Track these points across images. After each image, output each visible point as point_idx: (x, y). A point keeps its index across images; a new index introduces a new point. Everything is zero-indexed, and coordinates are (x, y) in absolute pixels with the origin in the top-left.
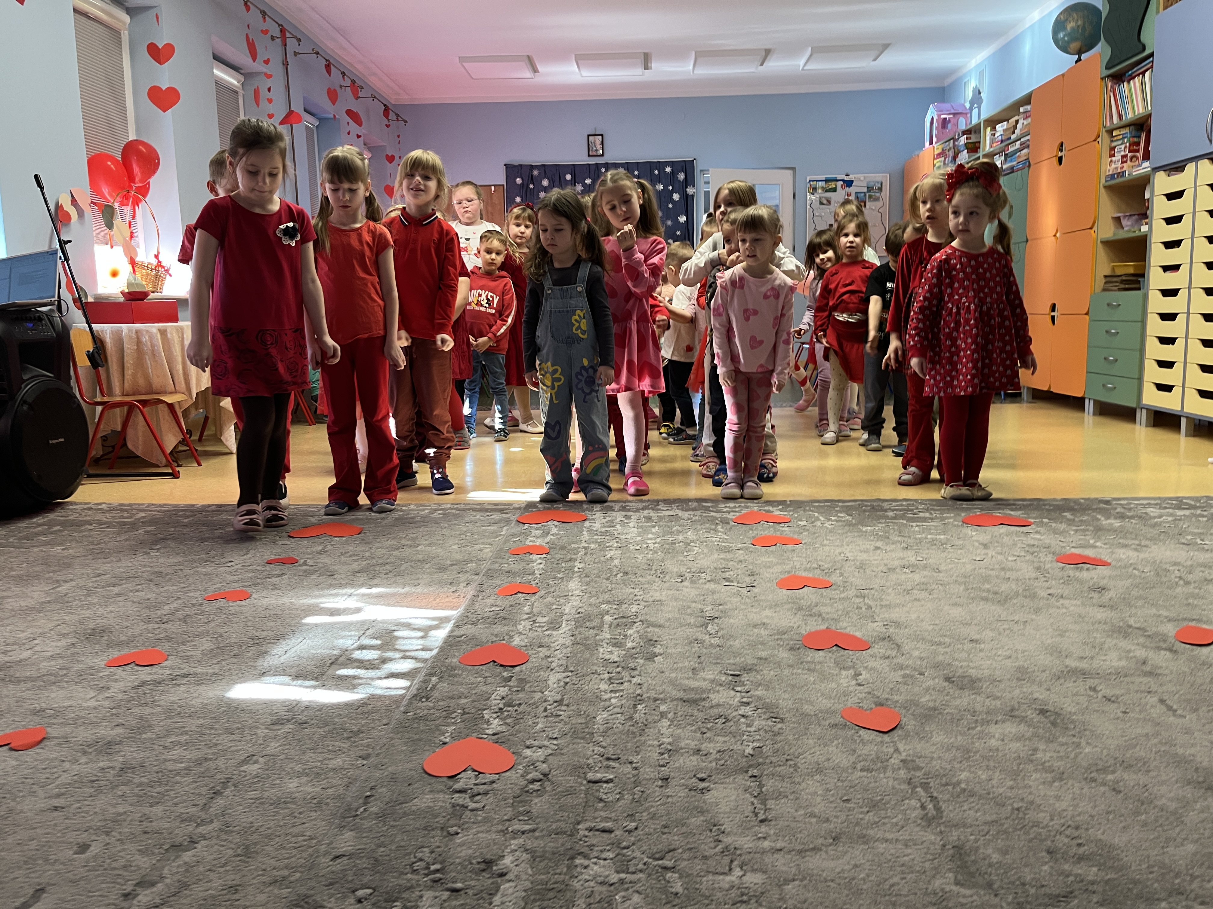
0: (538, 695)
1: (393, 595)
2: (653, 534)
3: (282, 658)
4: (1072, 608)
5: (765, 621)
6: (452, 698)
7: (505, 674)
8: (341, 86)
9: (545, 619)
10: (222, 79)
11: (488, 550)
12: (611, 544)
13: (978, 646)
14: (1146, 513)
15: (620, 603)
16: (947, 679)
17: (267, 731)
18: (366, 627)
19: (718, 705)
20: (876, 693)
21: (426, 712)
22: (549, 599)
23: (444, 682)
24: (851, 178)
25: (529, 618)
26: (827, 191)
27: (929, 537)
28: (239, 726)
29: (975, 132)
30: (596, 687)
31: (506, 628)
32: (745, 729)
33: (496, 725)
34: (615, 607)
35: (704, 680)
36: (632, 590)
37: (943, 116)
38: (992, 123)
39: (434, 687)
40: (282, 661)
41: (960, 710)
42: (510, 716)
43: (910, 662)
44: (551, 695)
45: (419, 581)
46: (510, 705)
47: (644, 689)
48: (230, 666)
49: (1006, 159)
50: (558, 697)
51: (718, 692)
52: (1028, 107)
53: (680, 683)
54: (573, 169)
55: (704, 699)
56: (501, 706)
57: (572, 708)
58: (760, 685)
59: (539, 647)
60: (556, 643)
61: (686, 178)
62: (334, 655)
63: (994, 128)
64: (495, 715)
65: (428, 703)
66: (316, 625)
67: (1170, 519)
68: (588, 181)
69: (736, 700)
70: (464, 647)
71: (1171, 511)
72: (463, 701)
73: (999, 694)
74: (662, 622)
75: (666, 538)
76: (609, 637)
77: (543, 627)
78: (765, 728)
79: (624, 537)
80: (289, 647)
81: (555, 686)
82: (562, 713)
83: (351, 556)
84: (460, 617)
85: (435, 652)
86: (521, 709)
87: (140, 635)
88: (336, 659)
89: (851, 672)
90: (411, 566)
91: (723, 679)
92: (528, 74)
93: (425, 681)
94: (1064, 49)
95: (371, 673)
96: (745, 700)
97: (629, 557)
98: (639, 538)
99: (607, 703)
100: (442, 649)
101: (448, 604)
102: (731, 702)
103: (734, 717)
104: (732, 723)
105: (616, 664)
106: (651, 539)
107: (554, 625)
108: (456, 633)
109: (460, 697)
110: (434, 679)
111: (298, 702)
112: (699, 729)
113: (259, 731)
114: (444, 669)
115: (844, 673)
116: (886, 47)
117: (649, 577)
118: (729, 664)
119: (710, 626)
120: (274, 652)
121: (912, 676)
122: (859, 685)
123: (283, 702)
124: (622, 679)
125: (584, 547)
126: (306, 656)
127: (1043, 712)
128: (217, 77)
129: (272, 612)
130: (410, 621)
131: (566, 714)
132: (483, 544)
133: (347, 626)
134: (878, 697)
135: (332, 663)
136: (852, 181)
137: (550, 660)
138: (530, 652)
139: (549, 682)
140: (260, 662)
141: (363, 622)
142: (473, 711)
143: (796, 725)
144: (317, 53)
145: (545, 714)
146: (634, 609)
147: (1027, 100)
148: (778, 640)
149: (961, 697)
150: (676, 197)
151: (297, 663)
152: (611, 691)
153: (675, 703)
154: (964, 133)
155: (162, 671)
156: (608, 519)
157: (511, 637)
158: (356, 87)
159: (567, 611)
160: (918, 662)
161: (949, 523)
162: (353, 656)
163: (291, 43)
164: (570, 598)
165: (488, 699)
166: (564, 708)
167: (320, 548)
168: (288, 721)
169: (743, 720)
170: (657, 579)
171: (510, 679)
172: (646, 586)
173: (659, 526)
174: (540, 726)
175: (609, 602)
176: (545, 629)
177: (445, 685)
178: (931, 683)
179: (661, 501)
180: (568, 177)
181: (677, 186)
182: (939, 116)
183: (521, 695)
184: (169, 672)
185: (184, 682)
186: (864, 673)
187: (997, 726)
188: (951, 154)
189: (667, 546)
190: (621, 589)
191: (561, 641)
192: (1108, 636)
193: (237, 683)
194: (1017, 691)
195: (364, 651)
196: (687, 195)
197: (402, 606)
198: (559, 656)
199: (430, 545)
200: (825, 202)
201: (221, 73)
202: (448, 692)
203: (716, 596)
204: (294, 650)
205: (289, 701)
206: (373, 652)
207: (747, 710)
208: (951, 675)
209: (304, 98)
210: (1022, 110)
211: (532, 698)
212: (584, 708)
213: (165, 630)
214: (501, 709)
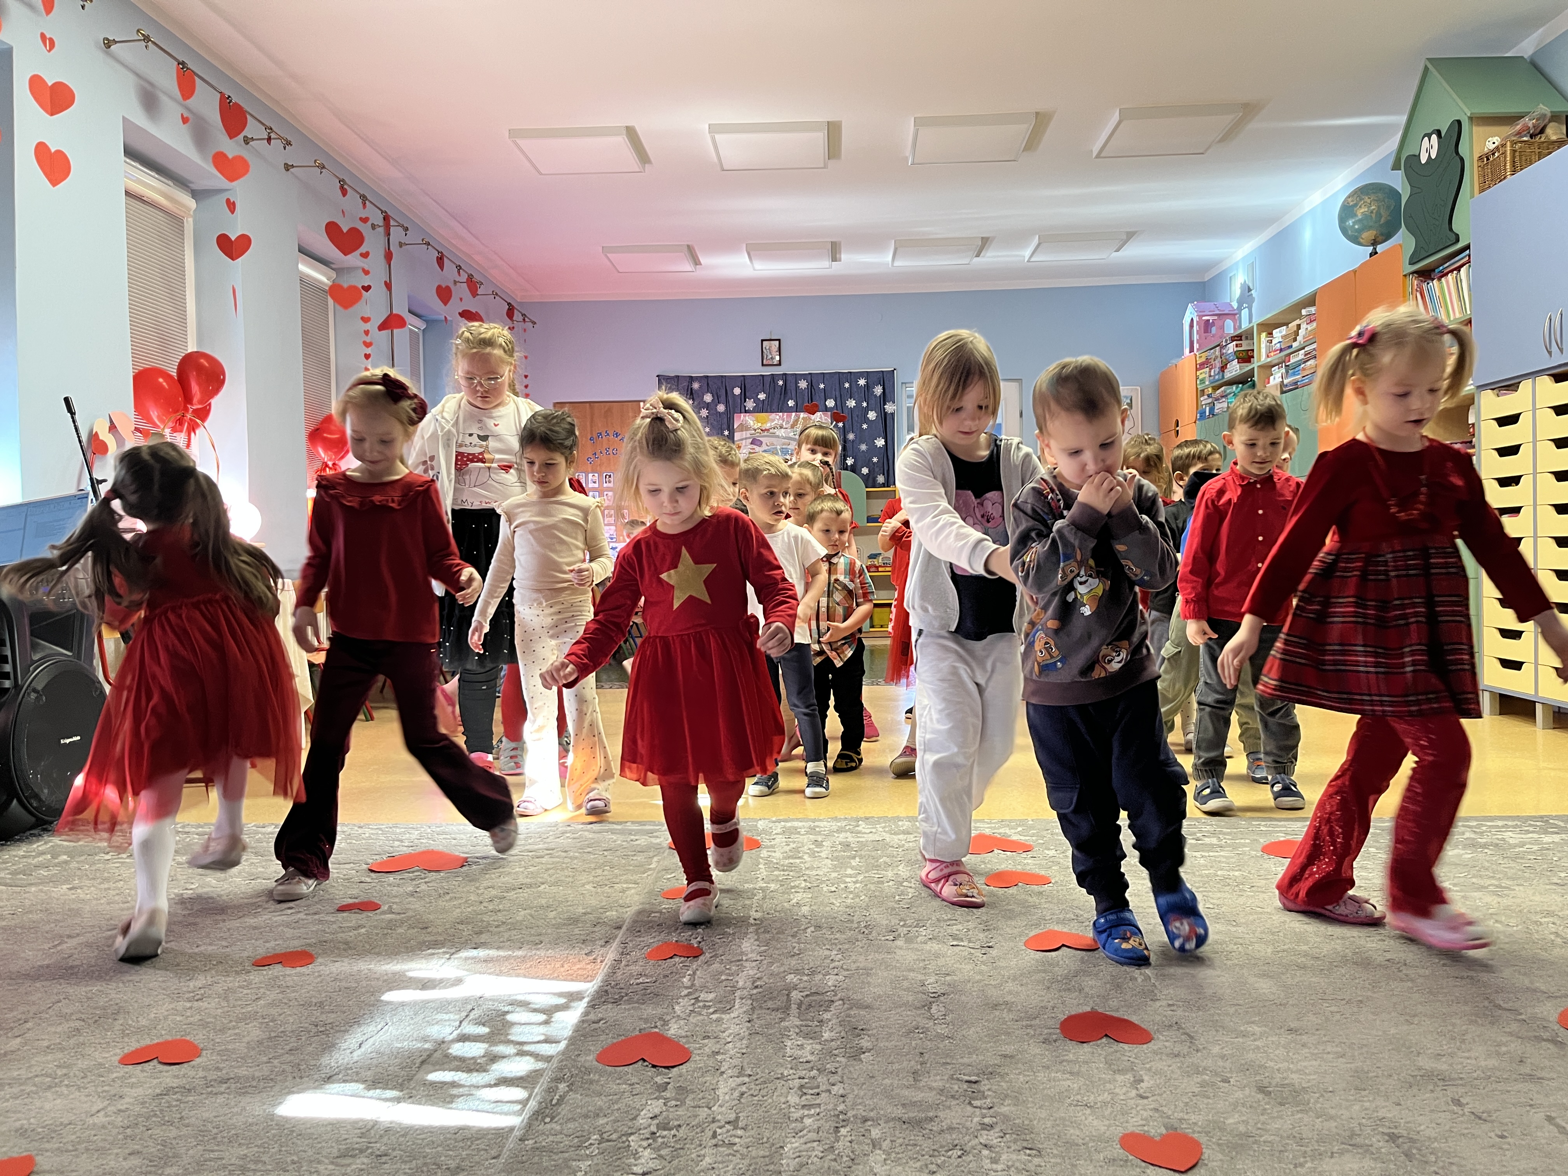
0: (703, 1113)
1: (507, 958)
2: (852, 868)
3: (355, 1054)
4: (1420, 980)
5: (1009, 998)
6: (586, 1116)
7: (659, 1080)
8: (455, 282)
9: (711, 996)
10: (308, 276)
11: (633, 891)
12: (797, 883)
13: (1299, 1037)
14: (1503, 839)
15: (813, 973)
16: (1262, 1089)
17: (331, 1167)
18: (470, 1007)
19: (951, 1129)
20: (1165, 1109)
21: (551, 1138)
22: (716, 966)
23: (576, 1092)
25: (689, 994)
27: (1219, 873)
28: (295, 1158)
29: (1247, 338)
30: (783, 1100)
31: (660, 1011)
32: (989, 1166)
33: (646, 1159)
34: (805, 978)
35: (931, 1089)
36: (827, 953)
37: (1205, 318)
38: (1268, 327)
39: (562, 1098)
40: (355, 1058)
41: (1282, 1137)
42: (665, 1145)
43: (1209, 1063)
44: (722, 1112)
45: (542, 938)
46: (665, 1126)
47: (849, 1104)
48: (284, 1066)
49: (1287, 372)
50: (732, 1117)
51: (949, 1107)
52: (1313, 309)
53: (898, 1094)
54: (743, 382)
55: (931, 1119)
56: (653, 1128)
57: (752, 1133)
58: (1006, 1096)
59: (704, 1038)
60: (727, 1033)
61: (884, 392)
62: (426, 1050)
63: (1270, 334)
64: (645, 1144)
65: (554, 1125)
66: (403, 1004)
67: (1536, 848)
68: (762, 396)
69: (976, 1120)
70: (602, 1038)
71: (1535, 836)
72: (601, 1121)
73: (1333, 1112)
74: (869, 1000)
75: (871, 874)
76: (799, 1023)
77: (710, 1007)
78: (1018, 1164)
79: (815, 873)
80: (365, 1038)
81: (727, 1097)
82: (737, 1140)
83: (451, 899)
84: (597, 992)
85: (562, 1045)
86: (682, 1133)
87: (166, 1018)
88: (429, 1056)
89: (1129, 1076)
90: (531, 915)
91: (956, 1087)
92: (688, 266)
93: (551, 1090)
94: (1355, 239)
95: (476, 1078)
96: (987, 1120)
97: (822, 903)
98: (834, 875)
99: (799, 1125)
100: (573, 1041)
101: (580, 972)
102: (968, 1124)
103: (973, 1148)
104: (970, 1158)
105: (809, 1065)
106: (850, 876)
107: (725, 1005)
108: (592, 1017)
109: (598, 1115)
110: (562, 1086)
111: (376, 1123)
112: (926, 1165)
113: (321, 1168)
114: (575, 1072)
115: (1120, 1078)
116: (1130, 235)
117: (849, 934)
118: (963, 1064)
119: (934, 1007)
120: (344, 1046)
121: (1213, 1084)
122: (1142, 1097)
123: (354, 1123)
124: (818, 1087)
125: (761, 888)
126: (388, 1051)
127: (1393, 1138)
128: (301, 273)
129: (344, 984)
130: (528, 998)
131: (742, 1141)
132: (626, 882)
133: (443, 1006)
134: (1168, 1117)
135: (423, 1062)
137: (719, 1057)
138: (691, 1046)
139: (720, 1092)
140: (325, 1060)
141: (466, 1001)
142: (614, 1137)
143: (1059, 1161)
144: (428, 244)
145: (714, 1141)
146: (831, 981)
147: (1311, 301)
148: (1027, 1026)
149: (1281, 1117)
150: (872, 415)
151: (375, 1062)
152: (804, 1106)
153: (891, 1124)
154: (1233, 339)
155: (192, 1073)
156: (792, 845)
157: (666, 1023)
158: (473, 285)
159: (741, 984)
160: (1220, 1063)
161: (1244, 853)
162: (450, 1051)
163: (396, 234)
164: (745, 964)
165: (635, 1118)
166: (740, 1132)
167: (411, 889)
168: (361, 1151)
169: (985, 1152)
170: (860, 937)
171: (664, 1087)
172: (846, 946)
173: (861, 857)
174: (708, 1160)
175: (797, 972)
176: (711, 1010)
177: (578, 1096)
178: (1239, 1094)
179: (861, 819)
180: (737, 391)
181: (872, 402)
182: (1200, 317)
183: (681, 1112)
184: (201, 1074)
185: (222, 1089)
186: (1146, 1078)
187: (1333, 1160)
188: (1218, 364)
189: (872, 887)
190: (813, 950)
191: (734, 1029)
192: (1471, 1022)
193: (293, 1093)
194: (1357, 1107)
195: (467, 1044)
196: (886, 413)
197: (518, 976)
198: (732, 1052)
199: (556, 883)
201: (307, 269)
202: (582, 1107)
203: (941, 962)
204: (371, 1041)
205: (362, 1120)
206: (479, 1045)
207: (991, 1137)
208: (1266, 1082)
209: (409, 297)
210: (1304, 312)
211: (696, 1116)
212: (767, 1134)
213: (199, 1010)
214: (654, 1133)
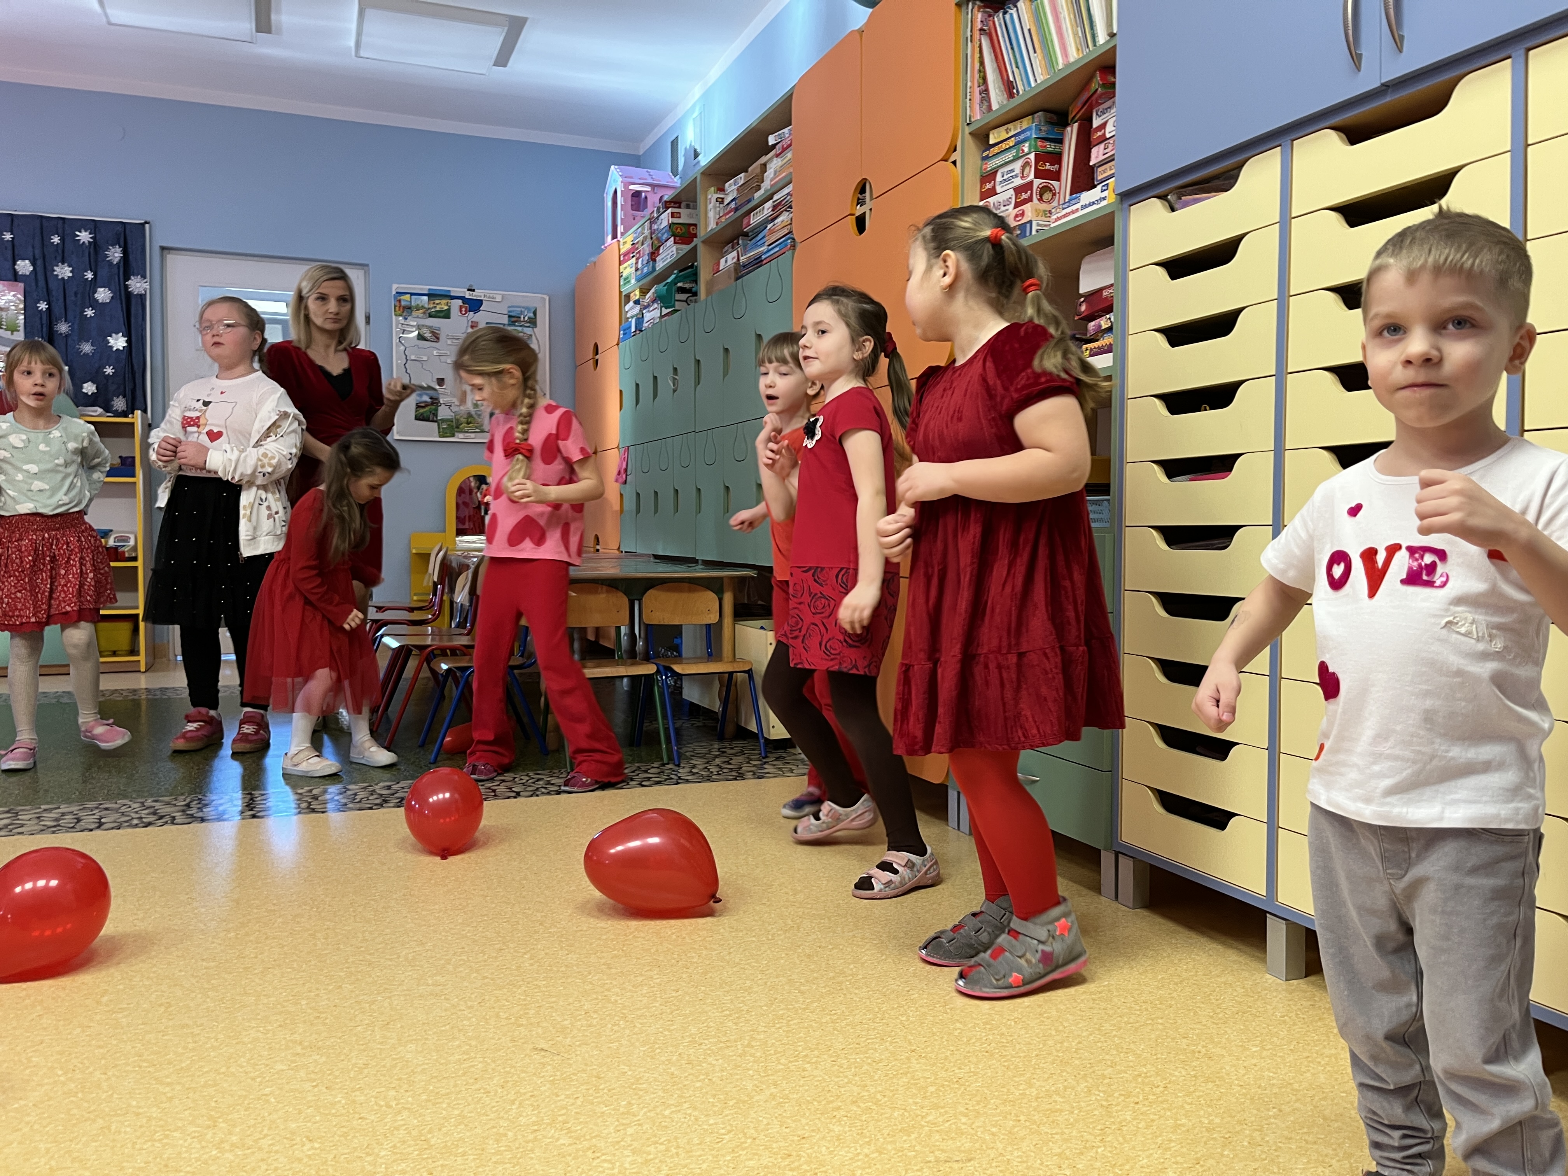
24: (478, 294)
26: (430, 316)
37: (633, 187)
38: (717, 179)
52: (785, 132)
61: (126, 258)
63: (722, 190)
116: (517, 25)
136: (480, 302)
147: (781, 115)
150: (103, 295)
154: (667, 205)
181: (103, 272)
182: (627, 187)
188: (648, 249)
196: (129, 295)
200: (428, 335)
